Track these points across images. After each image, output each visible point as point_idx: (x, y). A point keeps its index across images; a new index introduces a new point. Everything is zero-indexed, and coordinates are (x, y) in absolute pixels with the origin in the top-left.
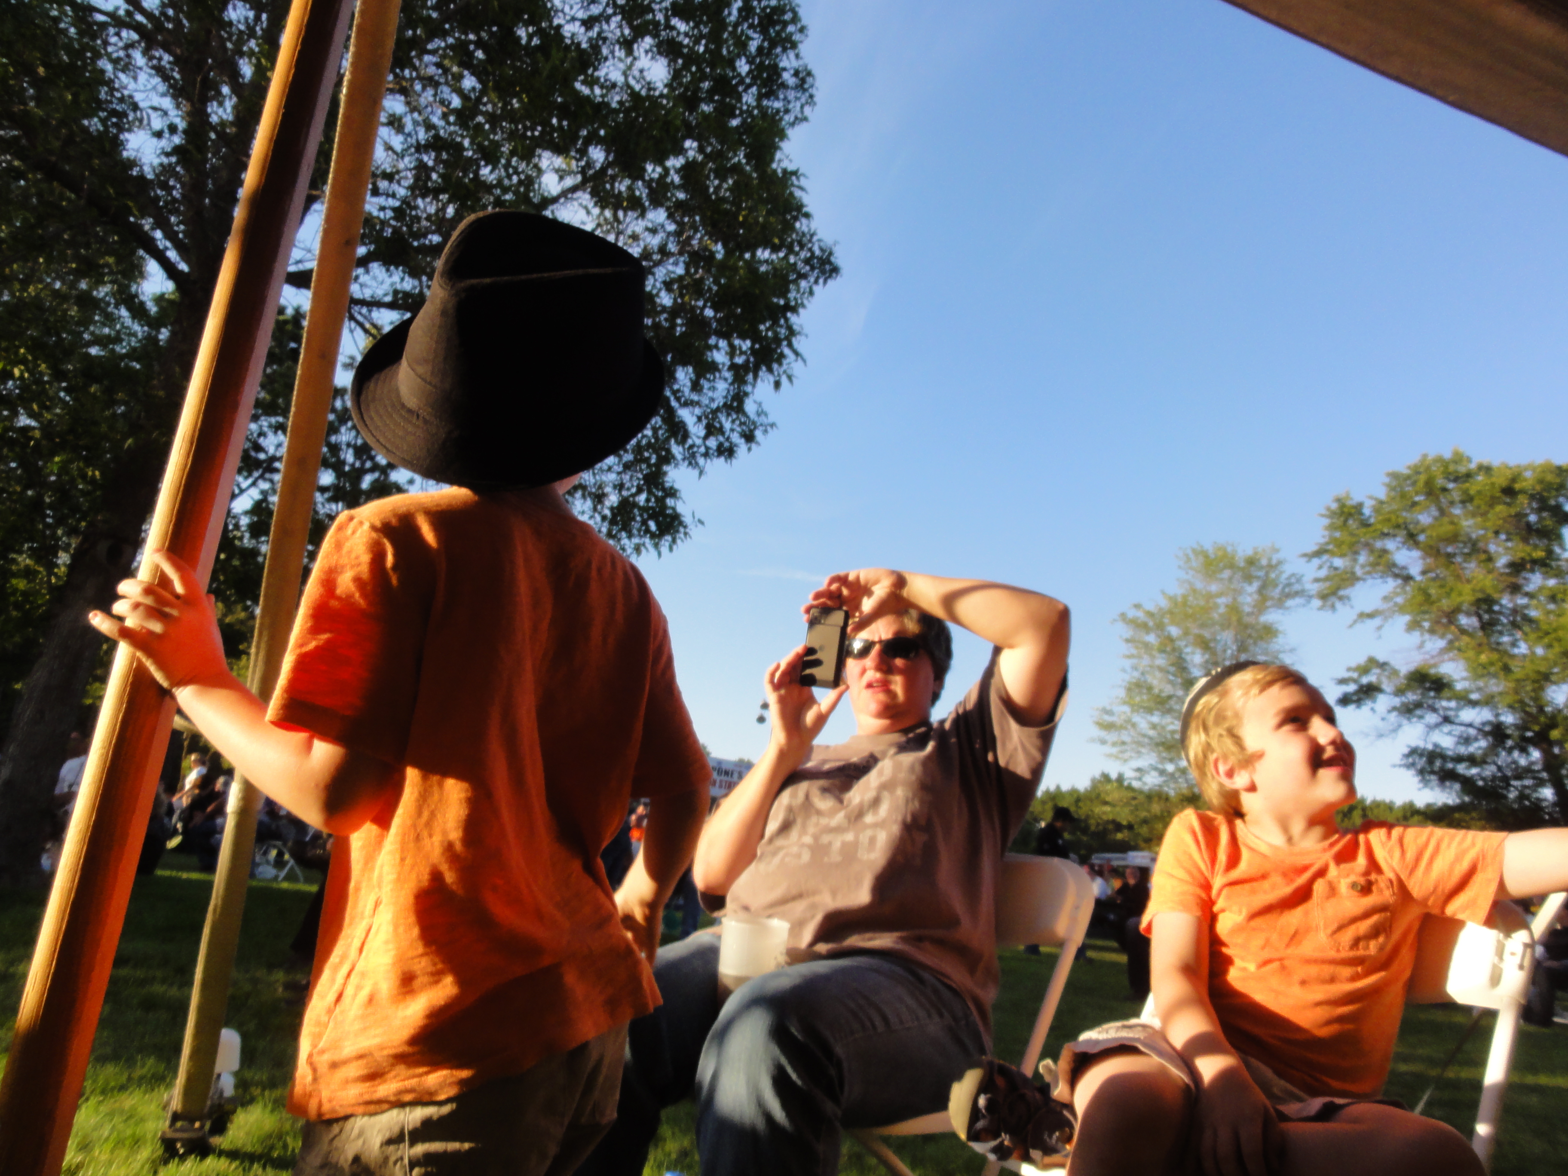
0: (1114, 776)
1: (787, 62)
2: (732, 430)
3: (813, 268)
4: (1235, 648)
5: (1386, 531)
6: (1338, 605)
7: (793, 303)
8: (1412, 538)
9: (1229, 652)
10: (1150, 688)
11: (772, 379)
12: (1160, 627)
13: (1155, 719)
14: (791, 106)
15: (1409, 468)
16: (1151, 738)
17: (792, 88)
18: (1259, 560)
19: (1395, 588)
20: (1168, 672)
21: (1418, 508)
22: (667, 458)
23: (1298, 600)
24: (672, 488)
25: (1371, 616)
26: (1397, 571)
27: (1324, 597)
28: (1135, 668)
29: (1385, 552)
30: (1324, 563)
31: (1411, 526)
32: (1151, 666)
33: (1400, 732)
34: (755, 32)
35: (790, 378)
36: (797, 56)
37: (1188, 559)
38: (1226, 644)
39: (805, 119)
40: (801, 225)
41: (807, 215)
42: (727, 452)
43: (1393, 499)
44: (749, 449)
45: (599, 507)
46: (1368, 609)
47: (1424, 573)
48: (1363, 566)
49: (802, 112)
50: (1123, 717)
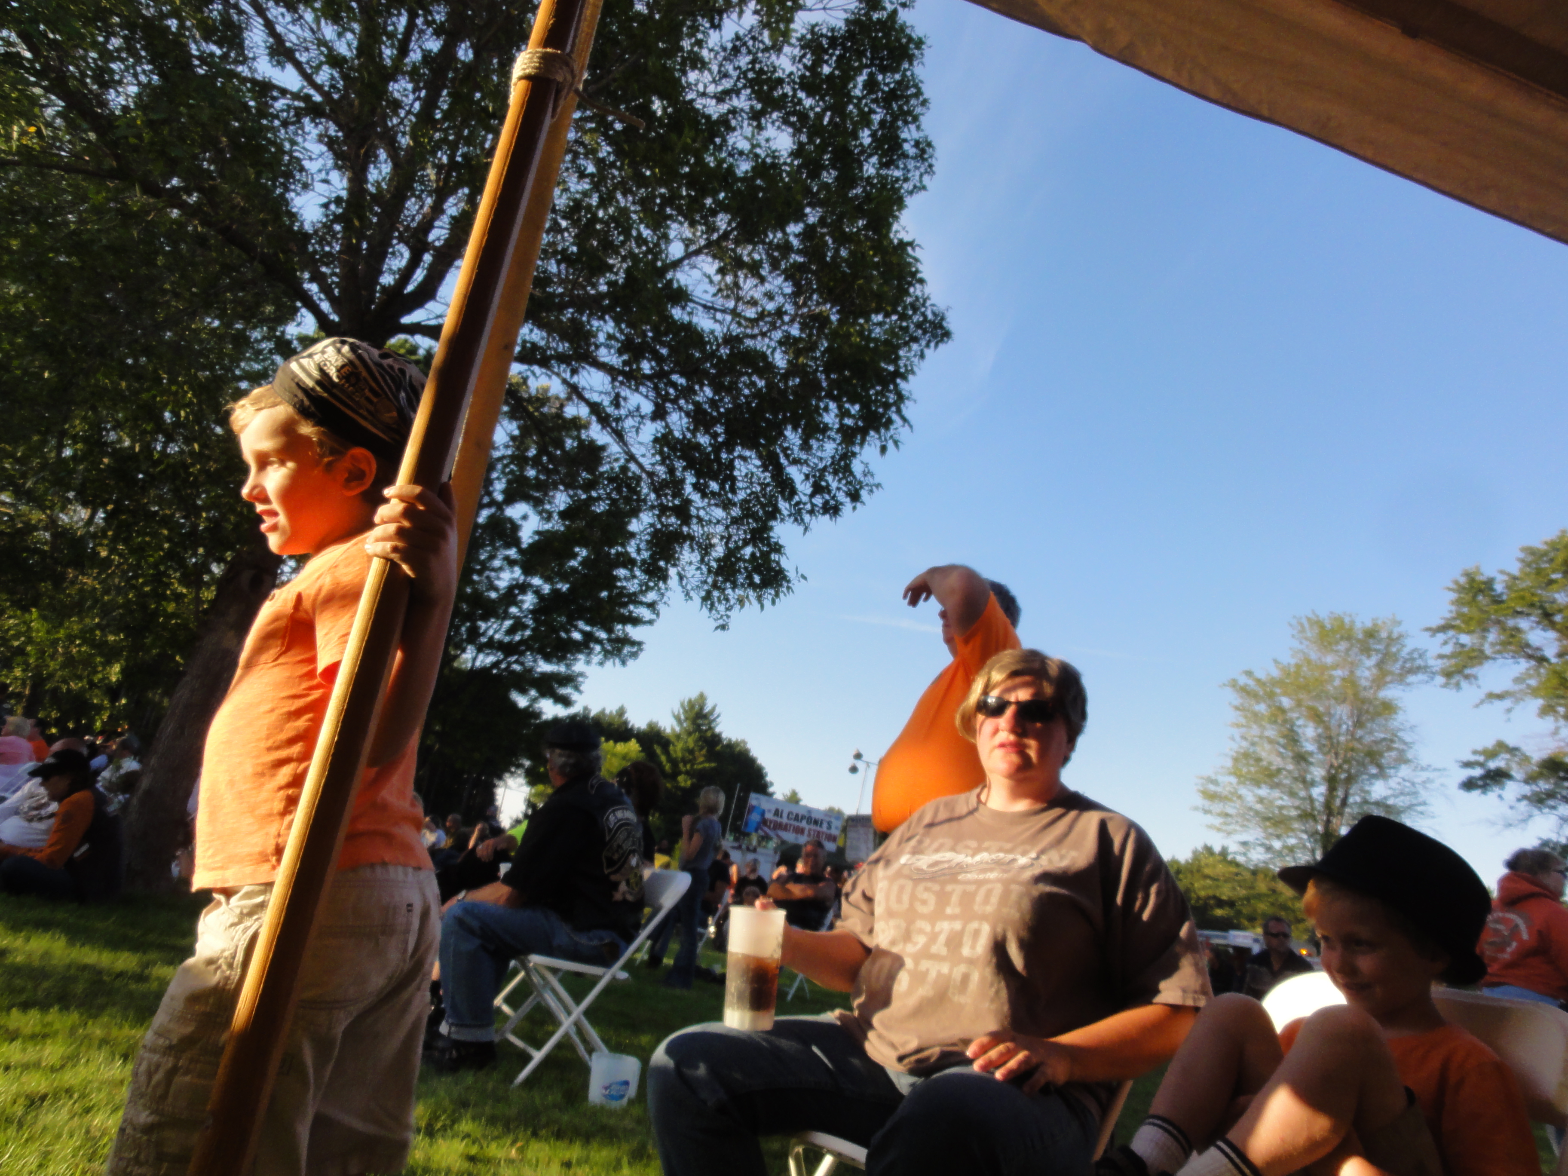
0: (1217, 849)
1: (909, 134)
2: (838, 489)
3: (925, 332)
4: (1350, 723)
5: (1519, 609)
6: (1464, 684)
7: (902, 370)
8: (1547, 617)
9: (1344, 727)
10: (1258, 760)
11: (878, 444)
12: (1271, 695)
13: (1264, 792)
14: (910, 175)
15: (1546, 543)
16: (1257, 813)
17: (912, 158)
18: (1378, 631)
19: (1527, 669)
20: (1278, 744)
21: (1555, 586)
22: (774, 513)
23: (1420, 677)
24: (776, 544)
25: (1500, 697)
26: (1530, 652)
27: (1448, 674)
28: (1244, 738)
29: (1518, 630)
30: (1450, 639)
31: (1547, 605)
32: (1261, 737)
33: (1530, 823)
34: (879, 106)
35: (896, 443)
36: (918, 128)
37: (1303, 630)
38: (1341, 718)
39: (924, 188)
40: (916, 290)
41: (921, 281)
42: (832, 509)
43: (1527, 575)
44: (854, 508)
45: (706, 559)
46: (1497, 690)
47: (1560, 655)
48: (1493, 645)
49: (921, 181)
50: (1228, 789)
